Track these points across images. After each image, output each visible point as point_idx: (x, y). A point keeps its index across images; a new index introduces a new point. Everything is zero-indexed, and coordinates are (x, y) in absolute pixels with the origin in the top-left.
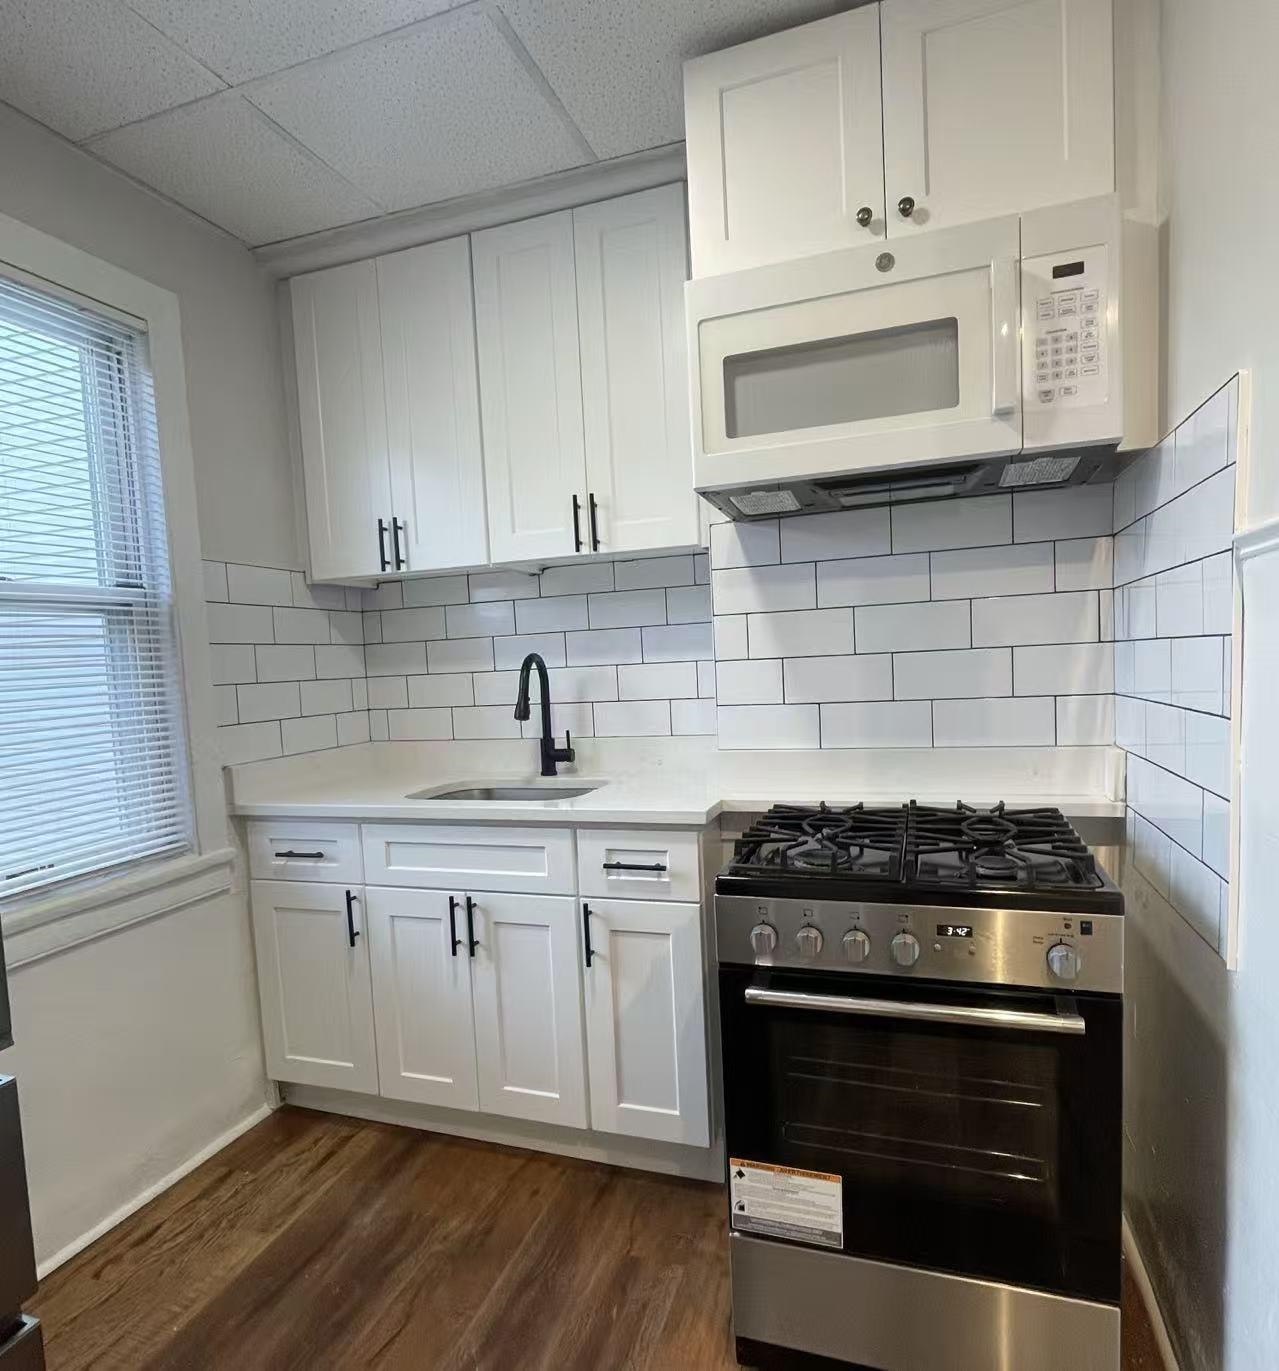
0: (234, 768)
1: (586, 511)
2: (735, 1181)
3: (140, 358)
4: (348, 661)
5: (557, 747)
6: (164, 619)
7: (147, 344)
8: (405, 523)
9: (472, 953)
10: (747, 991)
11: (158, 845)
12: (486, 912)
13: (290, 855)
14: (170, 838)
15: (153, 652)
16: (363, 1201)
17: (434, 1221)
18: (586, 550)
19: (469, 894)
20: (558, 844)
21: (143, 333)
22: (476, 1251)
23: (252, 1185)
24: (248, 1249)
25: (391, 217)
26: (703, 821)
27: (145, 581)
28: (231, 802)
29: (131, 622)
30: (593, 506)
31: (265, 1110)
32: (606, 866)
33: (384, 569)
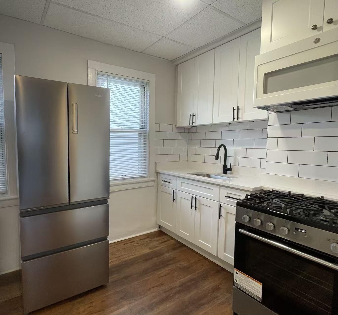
0: (157, 163)
1: (236, 111)
2: (235, 274)
3: (148, 87)
4: (184, 143)
5: (227, 167)
6: (147, 134)
7: (149, 85)
8: (195, 114)
9: (195, 209)
10: (239, 229)
11: (142, 175)
12: (199, 201)
13: (164, 181)
14: (145, 174)
15: (145, 141)
16: (168, 252)
17: (179, 261)
18: (236, 120)
19: (196, 196)
20: (216, 189)
21: (149, 83)
22: (185, 270)
23: (150, 241)
24: (146, 251)
25: (197, 49)
26: (252, 190)
27: (145, 128)
28: (156, 170)
29: (142, 135)
30: (238, 109)
31: (156, 230)
32: (226, 196)
33: (190, 124)
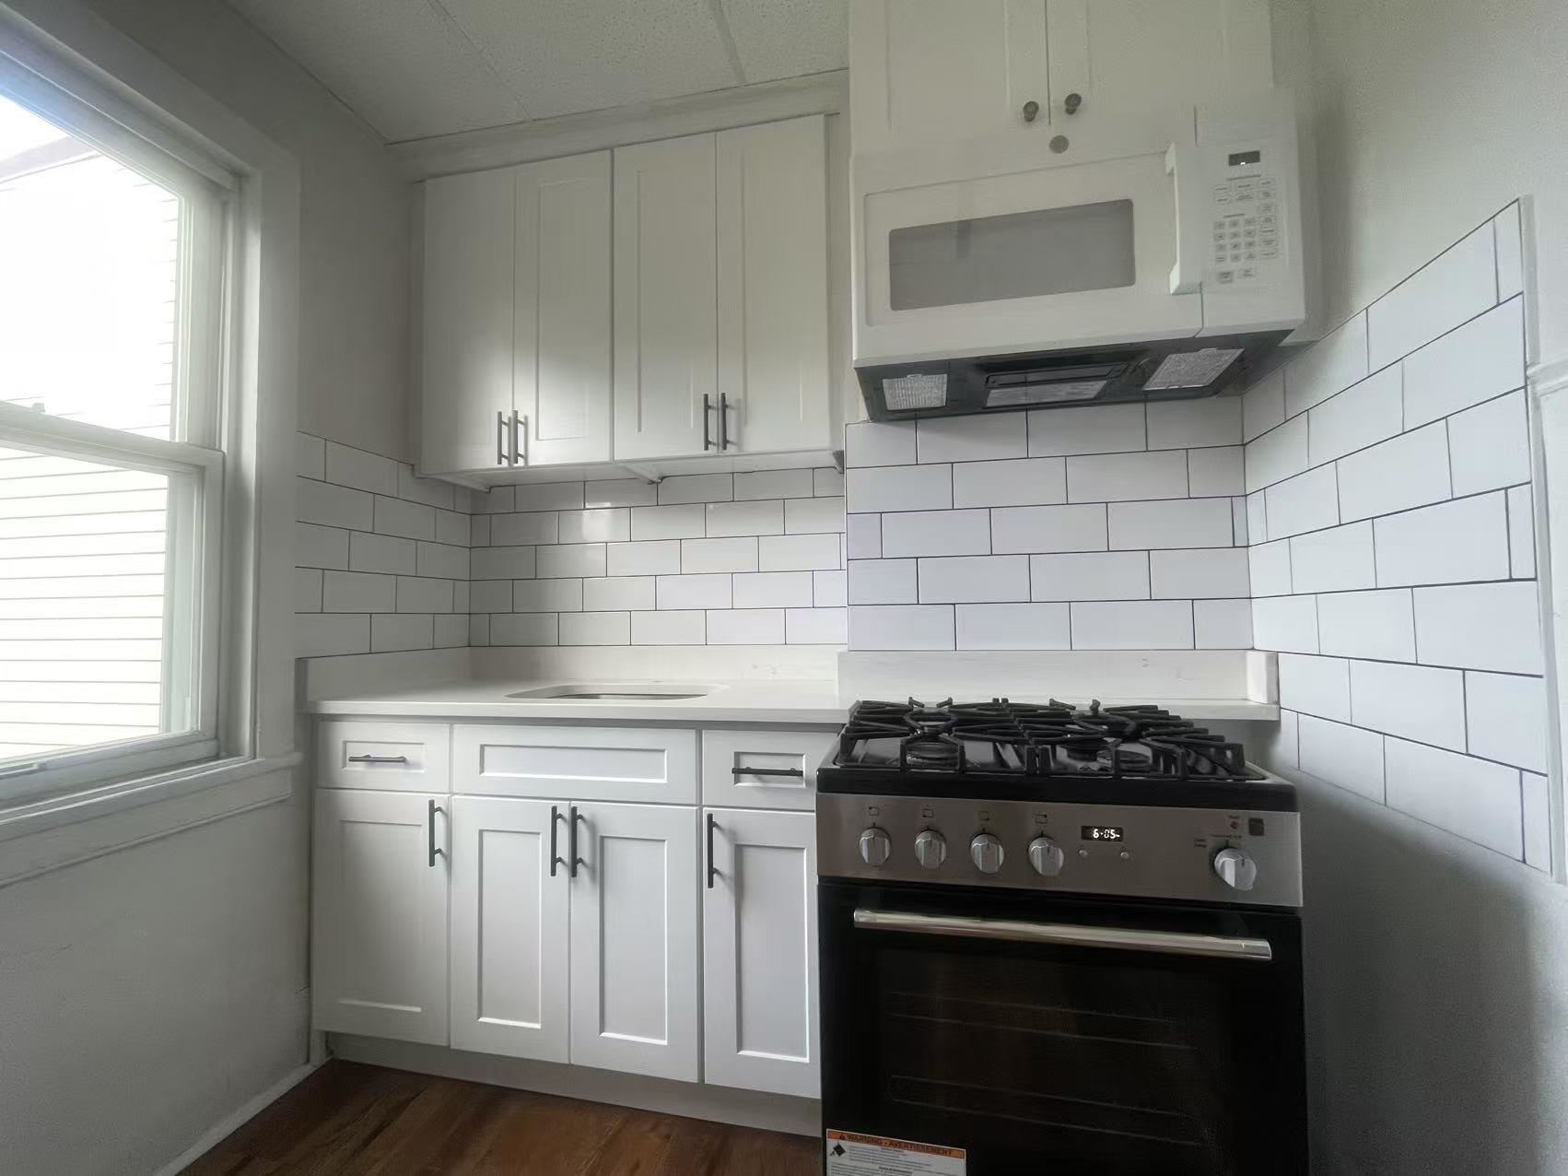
0: (310, 660)
1: (718, 411)
2: (832, 1160)
8: (526, 418)
9: (574, 873)
10: (855, 912)
12: (592, 827)
13: (367, 759)
19: (574, 804)
20: (680, 746)
26: (846, 720)
28: (302, 698)
30: (725, 407)
32: (734, 771)
33: (500, 462)
